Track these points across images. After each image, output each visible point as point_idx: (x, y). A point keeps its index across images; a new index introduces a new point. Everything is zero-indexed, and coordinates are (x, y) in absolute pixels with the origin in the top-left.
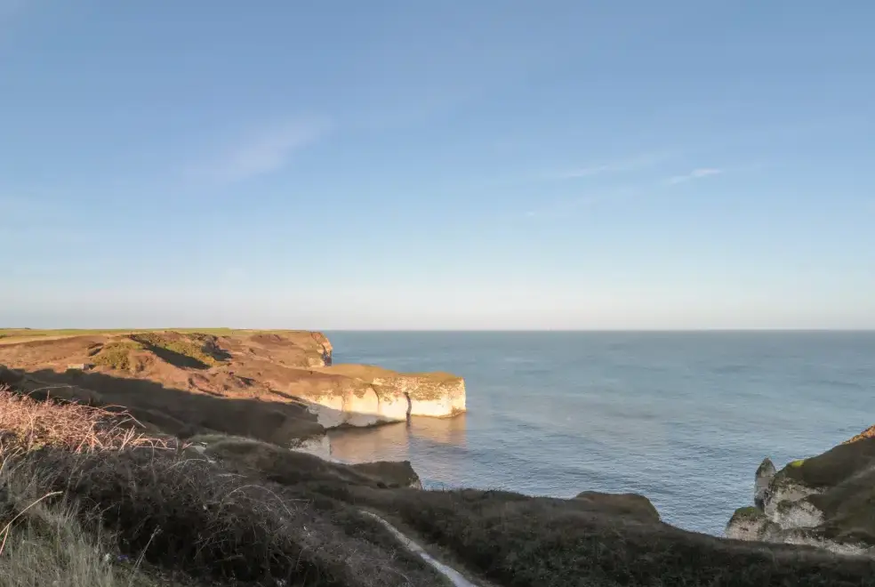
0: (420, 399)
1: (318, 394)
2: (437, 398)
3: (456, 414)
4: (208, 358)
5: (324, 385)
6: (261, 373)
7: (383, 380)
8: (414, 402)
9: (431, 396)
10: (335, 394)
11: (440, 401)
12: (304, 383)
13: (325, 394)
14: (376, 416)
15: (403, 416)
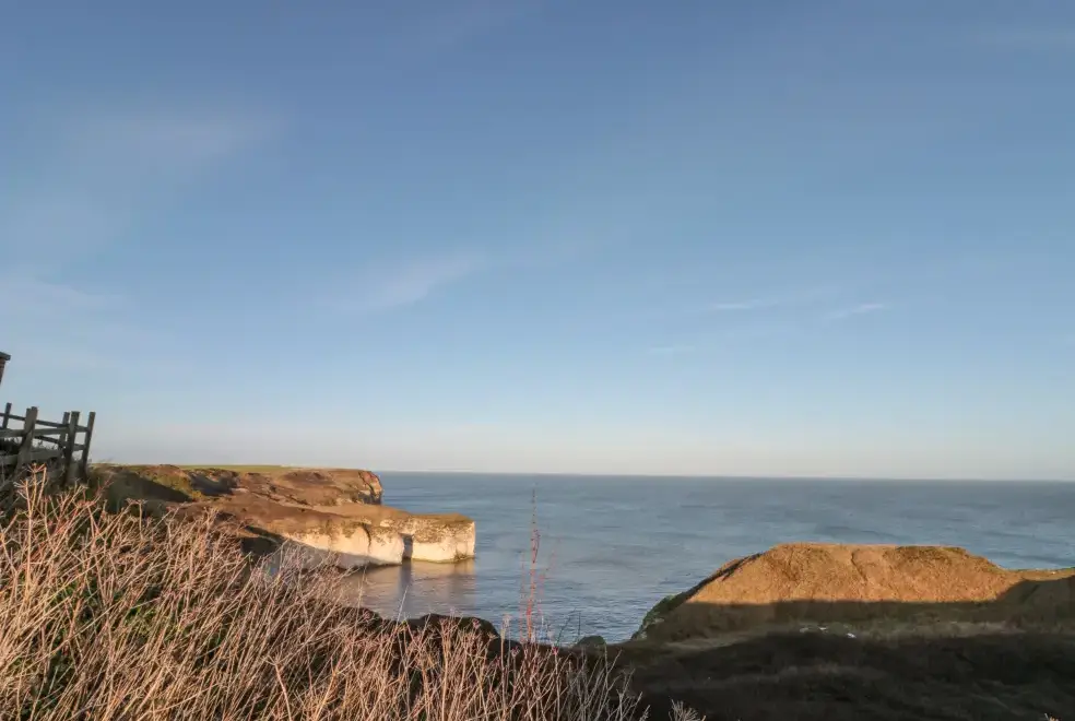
0: (421, 542)
1: (303, 532)
2: (439, 541)
3: (460, 559)
4: (194, 492)
5: (312, 522)
6: (247, 508)
7: (391, 521)
8: (416, 545)
9: (434, 538)
10: (321, 532)
11: (441, 544)
12: (291, 521)
13: (311, 532)
14: (367, 558)
15: (398, 559)
